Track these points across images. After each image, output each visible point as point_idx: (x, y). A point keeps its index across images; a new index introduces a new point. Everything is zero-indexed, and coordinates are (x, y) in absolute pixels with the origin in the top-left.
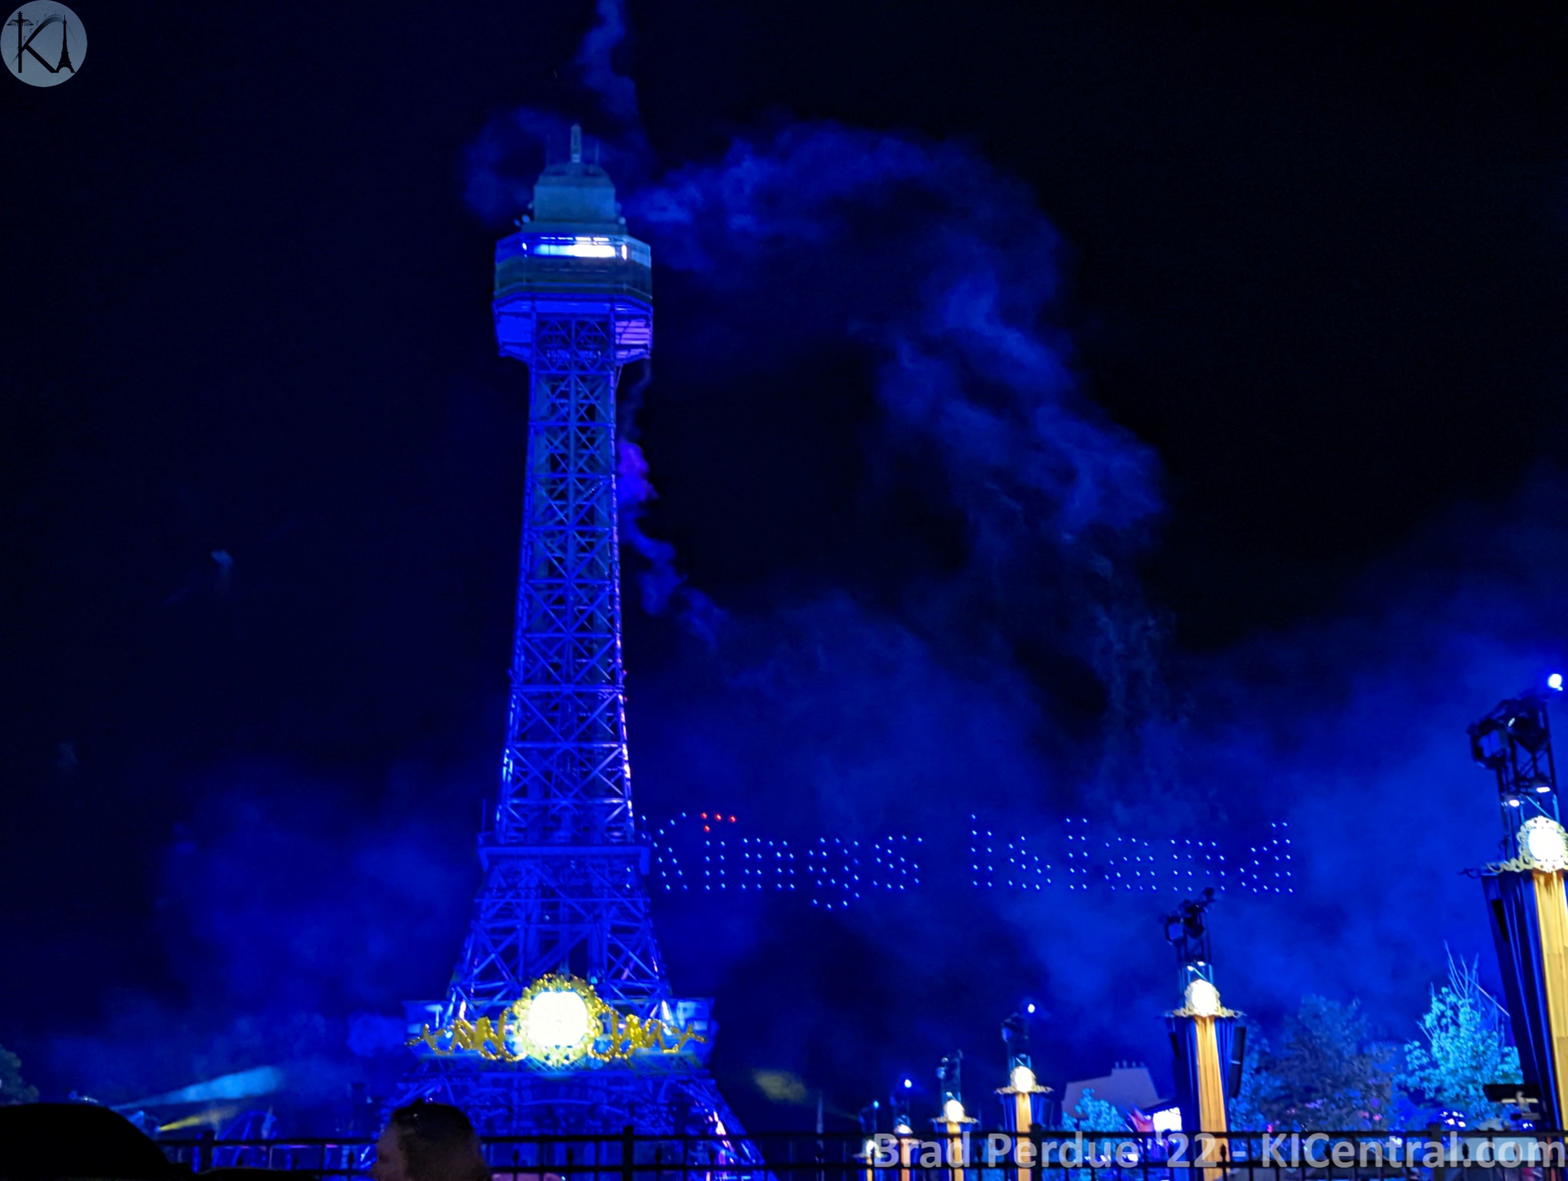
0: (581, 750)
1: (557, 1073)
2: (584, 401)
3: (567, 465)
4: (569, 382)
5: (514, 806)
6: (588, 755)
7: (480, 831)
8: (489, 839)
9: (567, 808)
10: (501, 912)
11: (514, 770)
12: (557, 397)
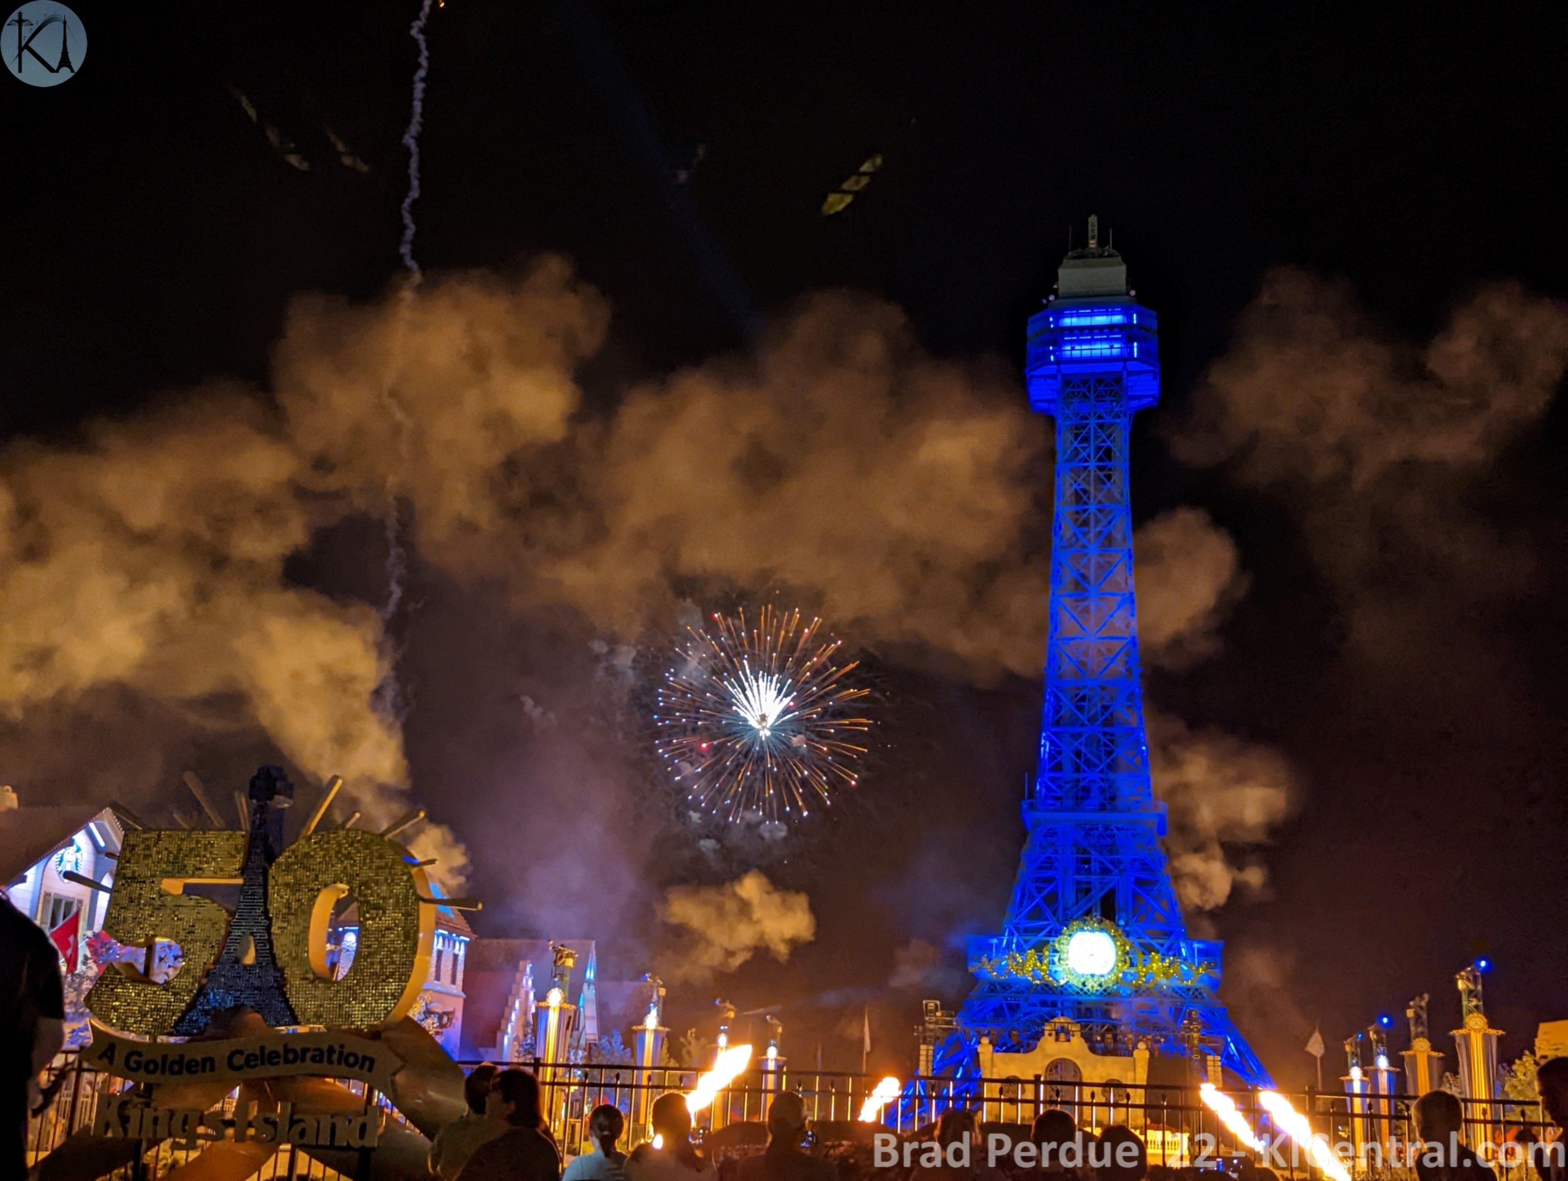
0: (1105, 734)
1: (1093, 998)
2: (1102, 444)
3: (1089, 498)
4: (1089, 429)
5: (1052, 779)
6: (1111, 738)
7: (1023, 798)
8: (1031, 806)
9: (1094, 781)
10: (1043, 865)
11: (1050, 749)
12: (1079, 443)
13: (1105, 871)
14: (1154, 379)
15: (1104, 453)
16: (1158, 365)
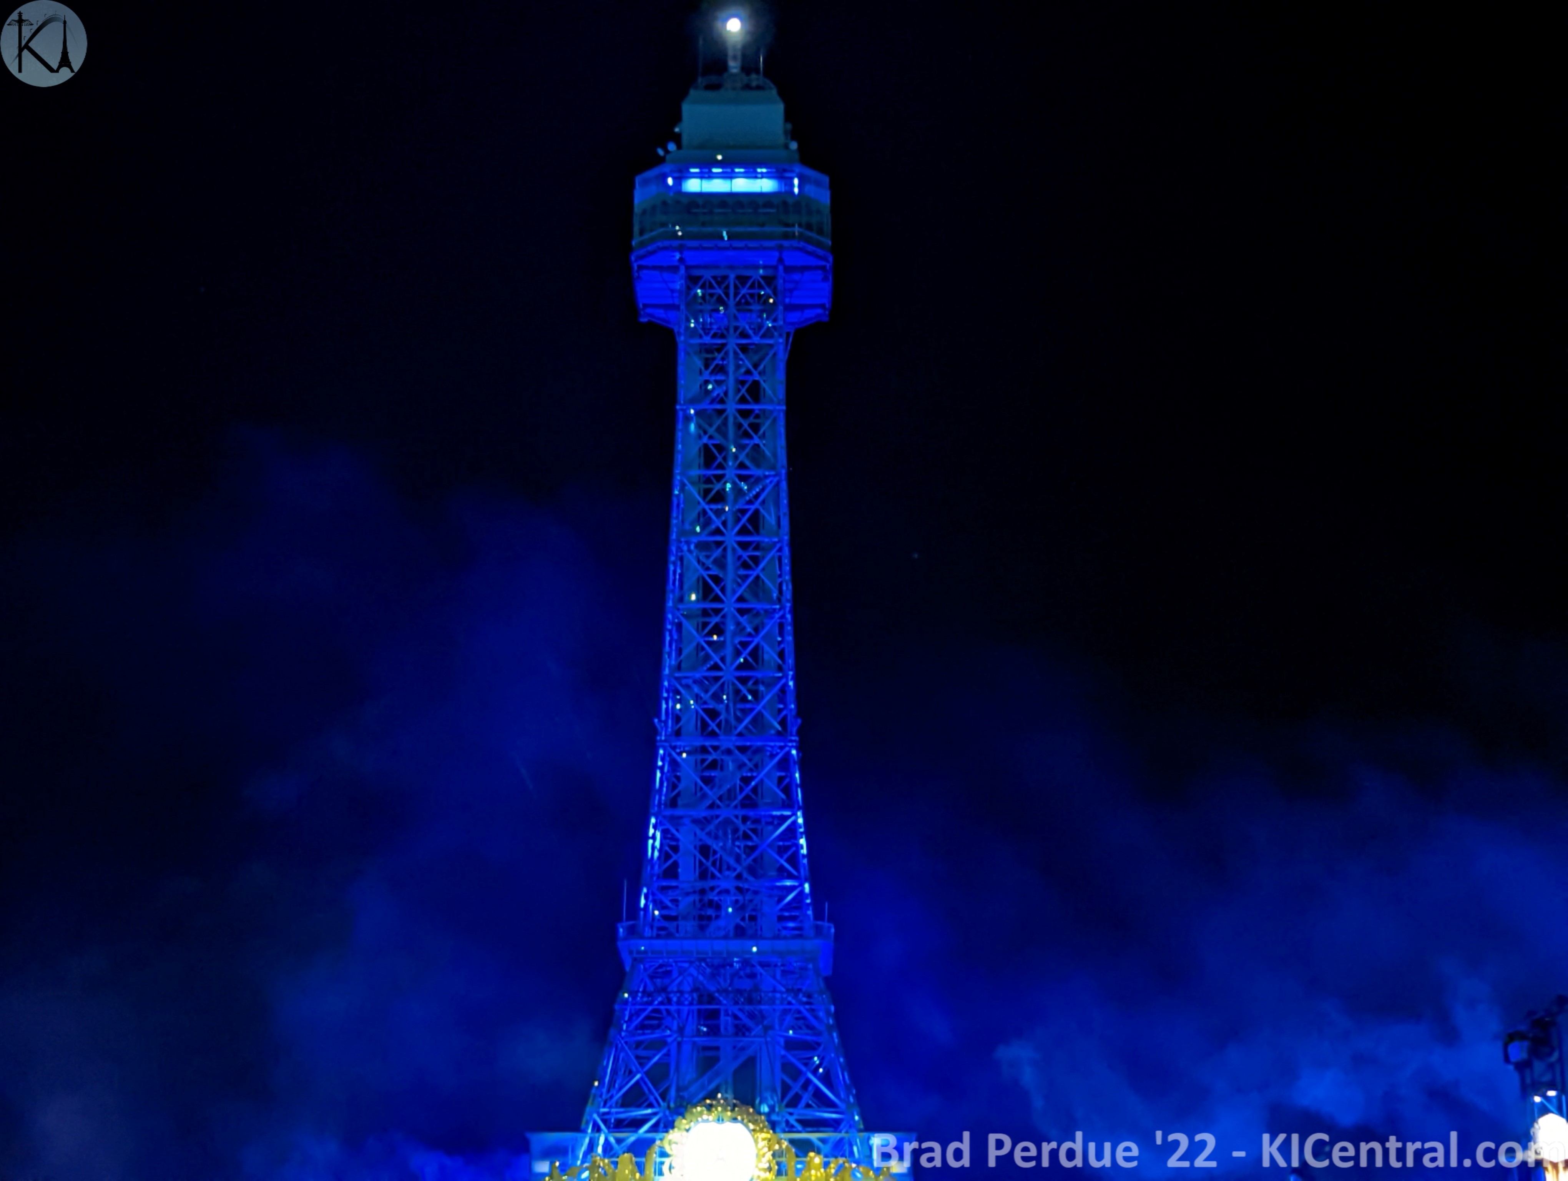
0: (745, 819)
2: (746, 378)
3: (725, 459)
4: (727, 353)
5: (663, 890)
6: (753, 826)
7: (621, 920)
8: (632, 931)
9: (727, 892)
10: (646, 1022)
11: (661, 844)
12: (712, 373)
13: (741, 1030)
14: (825, 279)
15: (747, 391)
16: (831, 259)
